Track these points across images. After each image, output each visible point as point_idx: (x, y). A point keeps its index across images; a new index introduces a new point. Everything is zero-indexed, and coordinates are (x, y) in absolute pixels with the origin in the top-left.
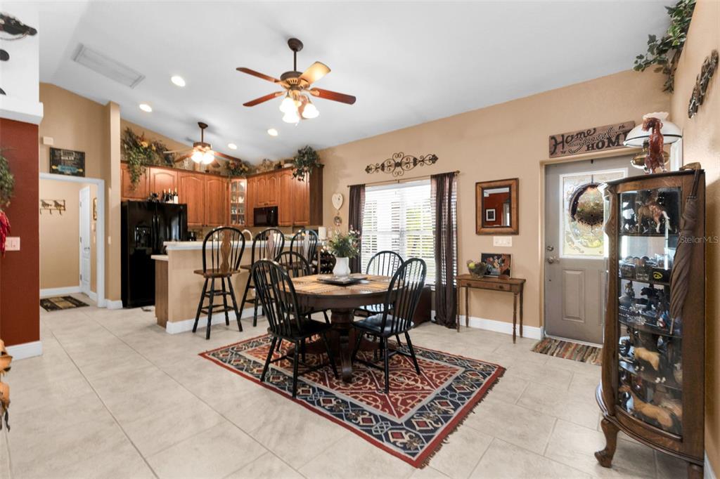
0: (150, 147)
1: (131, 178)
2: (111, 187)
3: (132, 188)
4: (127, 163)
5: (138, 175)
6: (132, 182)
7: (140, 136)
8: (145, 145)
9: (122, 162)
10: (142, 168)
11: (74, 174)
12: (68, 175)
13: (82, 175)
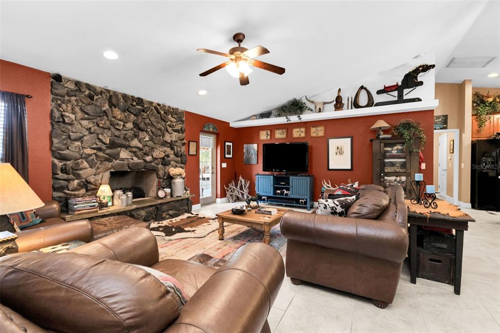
0: (494, 100)
1: (478, 125)
2: (464, 133)
3: (479, 131)
4: (476, 115)
5: (484, 122)
6: (479, 127)
7: (485, 95)
8: (491, 100)
9: (473, 115)
10: (487, 117)
11: (441, 129)
12: (438, 129)
13: (445, 128)
